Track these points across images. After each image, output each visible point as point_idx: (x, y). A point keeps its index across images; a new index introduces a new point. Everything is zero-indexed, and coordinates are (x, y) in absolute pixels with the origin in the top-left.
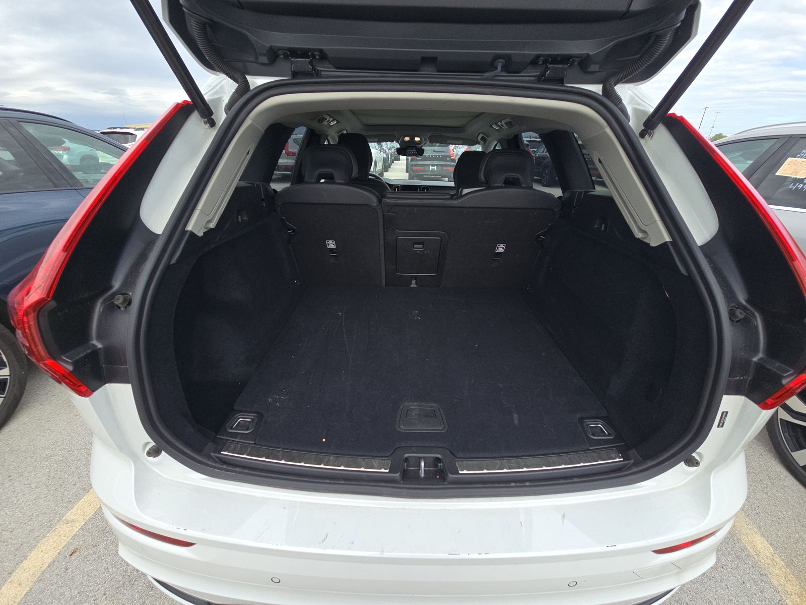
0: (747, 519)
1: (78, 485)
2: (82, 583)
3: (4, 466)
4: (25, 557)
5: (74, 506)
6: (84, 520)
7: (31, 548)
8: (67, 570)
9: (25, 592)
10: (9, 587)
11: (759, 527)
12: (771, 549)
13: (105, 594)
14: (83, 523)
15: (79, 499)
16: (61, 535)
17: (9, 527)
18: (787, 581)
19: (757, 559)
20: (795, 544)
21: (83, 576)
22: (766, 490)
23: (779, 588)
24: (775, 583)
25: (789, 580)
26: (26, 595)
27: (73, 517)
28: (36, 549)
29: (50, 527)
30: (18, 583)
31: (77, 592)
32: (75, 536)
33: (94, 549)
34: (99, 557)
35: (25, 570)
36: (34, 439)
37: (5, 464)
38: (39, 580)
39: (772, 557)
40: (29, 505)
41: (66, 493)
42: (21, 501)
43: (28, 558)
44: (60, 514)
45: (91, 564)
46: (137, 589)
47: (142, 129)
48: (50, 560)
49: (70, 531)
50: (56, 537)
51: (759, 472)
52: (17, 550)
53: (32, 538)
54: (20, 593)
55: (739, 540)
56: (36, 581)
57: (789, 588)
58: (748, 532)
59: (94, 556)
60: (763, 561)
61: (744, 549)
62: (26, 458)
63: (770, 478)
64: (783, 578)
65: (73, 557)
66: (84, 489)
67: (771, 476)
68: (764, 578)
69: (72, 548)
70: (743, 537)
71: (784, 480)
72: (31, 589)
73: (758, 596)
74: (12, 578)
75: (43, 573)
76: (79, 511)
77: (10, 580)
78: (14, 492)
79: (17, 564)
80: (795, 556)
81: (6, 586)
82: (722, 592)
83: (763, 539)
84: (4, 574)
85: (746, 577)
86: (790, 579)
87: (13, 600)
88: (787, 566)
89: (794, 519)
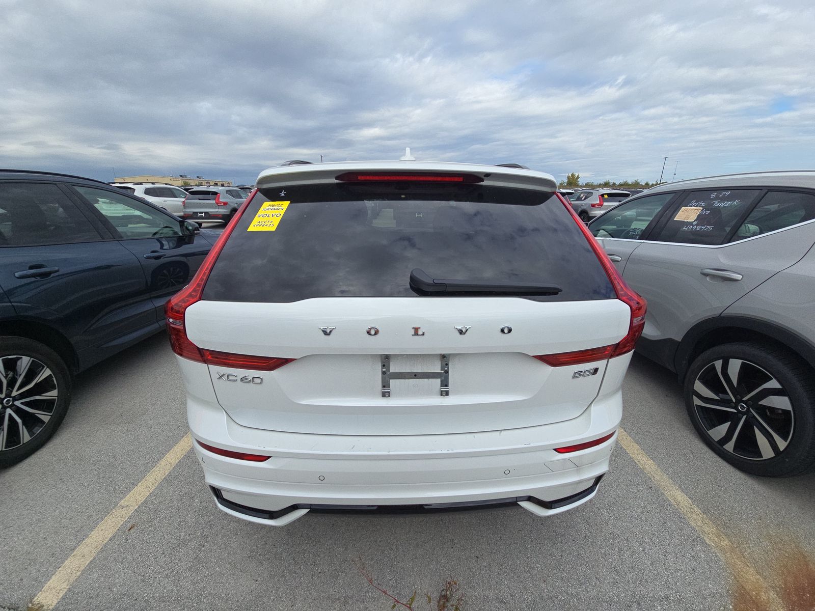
0: (671, 480)
1: (127, 481)
2: (143, 548)
3: (54, 472)
4: (87, 536)
5: (126, 496)
6: (137, 504)
7: (92, 529)
8: (127, 540)
9: (88, 562)
10: (72, 560)
11: (680, 486)
12: (690, 501)
13: (163, 554)
14: (137, 507)
15: (130, 491)
16: (118, 517)
17: (68, 516)
18: (704, 524)
19: (677, 507)
20: (712, 498)
21: (142, 543)
22: (688, 461)
23: (697, 528)
24: (693, 525)
25: (706, 524)
26: (91, 563)
27: (127, 503)
28: (96, 529)
29: (107, 512)
30: (82, 555)
31: (138, 555)
32: (131, 516)
33: (150, 524)
34: (155, 529)
35: (87, 545)
36: (79, 450)
37: (55, 471)
38: (102, 551)
39: (690, 506)
40: (84, 498)
41: (117, 487)
42: (76, 496)
43: (90, 536)
44: (114, 502)
45: (148, 534)
46: (191, 547)
47: (141, 184)
48: (110, 536)
49: (126, 513)
50: (114, 519)
51: (683, 449)
52: (78, 531)
53: (92, 522)
54: (84, 563)
55: (662, 494)
56: (99, 552)
57: (706, 529)
58: (671, 489)
59: (150, 529)
60: (682, 509)
61: (666, 500)
62: (75, 464)
63: (692, 452)
64: (701, 521)
65: (132, 531)
66: (133, 484)
67: (693, 451)
68: (683, 521)
69: (129, 525)
70: (666, 492)
71: (705, 454)
72: (94, 559)
73: (677, 532)
74: (75, 553)
75: (105, 545)
76: (132, 499)
77: (73, 554)
78: (68, 490)
79: (79, 542)
80: (711, 507)
81: (69, 560)
82: (647, 528)
83: (683, 494)
84: (67, 551)
85: (667, 519)
86: (707, 522)
87: (77, 569)
88: (704, 513)
89: (711, 481)
